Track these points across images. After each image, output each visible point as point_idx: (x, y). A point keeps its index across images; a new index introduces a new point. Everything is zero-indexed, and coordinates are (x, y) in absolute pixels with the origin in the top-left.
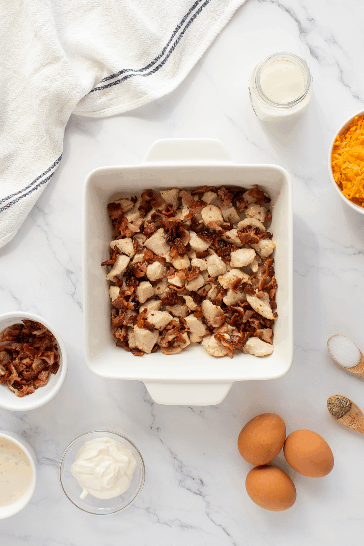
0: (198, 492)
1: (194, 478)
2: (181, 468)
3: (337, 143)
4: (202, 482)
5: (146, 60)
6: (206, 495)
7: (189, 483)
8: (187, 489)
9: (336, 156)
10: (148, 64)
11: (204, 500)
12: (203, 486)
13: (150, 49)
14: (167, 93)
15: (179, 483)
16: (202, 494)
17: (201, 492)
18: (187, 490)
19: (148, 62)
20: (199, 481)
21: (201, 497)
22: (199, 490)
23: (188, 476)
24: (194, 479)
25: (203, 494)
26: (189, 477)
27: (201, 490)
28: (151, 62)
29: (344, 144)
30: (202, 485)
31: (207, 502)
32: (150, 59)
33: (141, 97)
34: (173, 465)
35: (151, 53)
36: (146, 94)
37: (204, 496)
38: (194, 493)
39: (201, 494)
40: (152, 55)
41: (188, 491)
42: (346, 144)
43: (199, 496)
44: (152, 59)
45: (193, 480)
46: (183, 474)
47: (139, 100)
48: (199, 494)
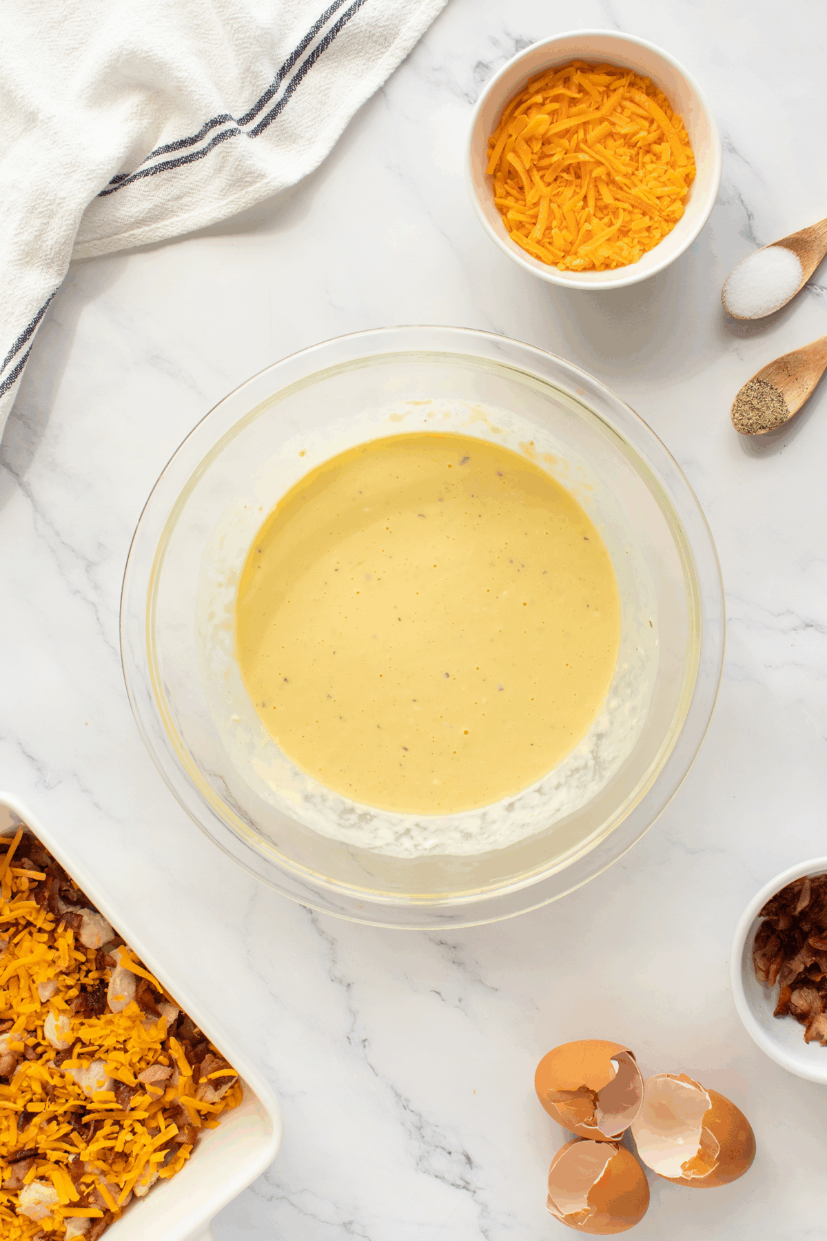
0: (462, 1183)
1: (450, 1150)
2: (420, 1128)
4: (468, 1159)
5: (253, 91)
6: (480, 1189)
7: (439, 1162)
8: (436, 1176)
10: (258, 100)
11: (475, 1201)
12: (471, 1168)
13: (258, 64)
14: (308, 172)
15: (418, 1164)
16: (470, 1187)
17: (469, 1181)
18: (436, 1179)
19: (256, 95)
20: (463, 1158)
21: (470, 1194)
22: (462, 1179)
23: (437, 1147)
24: (450, 1153)
25: (472, 1187)
26: (438, 1150)
27: (468, 1177)
28: (263, 94)
30: (468, 1166)
31: (482, 1204)
32: (261, 87)
33: (251, 183)
34: (403, 1124)
35: (261, 72)
36: (263, 175)
37: (475, 1192)
38: (453, 1185)
39: (467, 1186)
40: (263, 77)
41: (439, 1181)
43: (464, 1191)
44: (265, 86)
45: (448, 1155)
46: (424, 1143)
47: (247, 192)
48: (464, 1187)
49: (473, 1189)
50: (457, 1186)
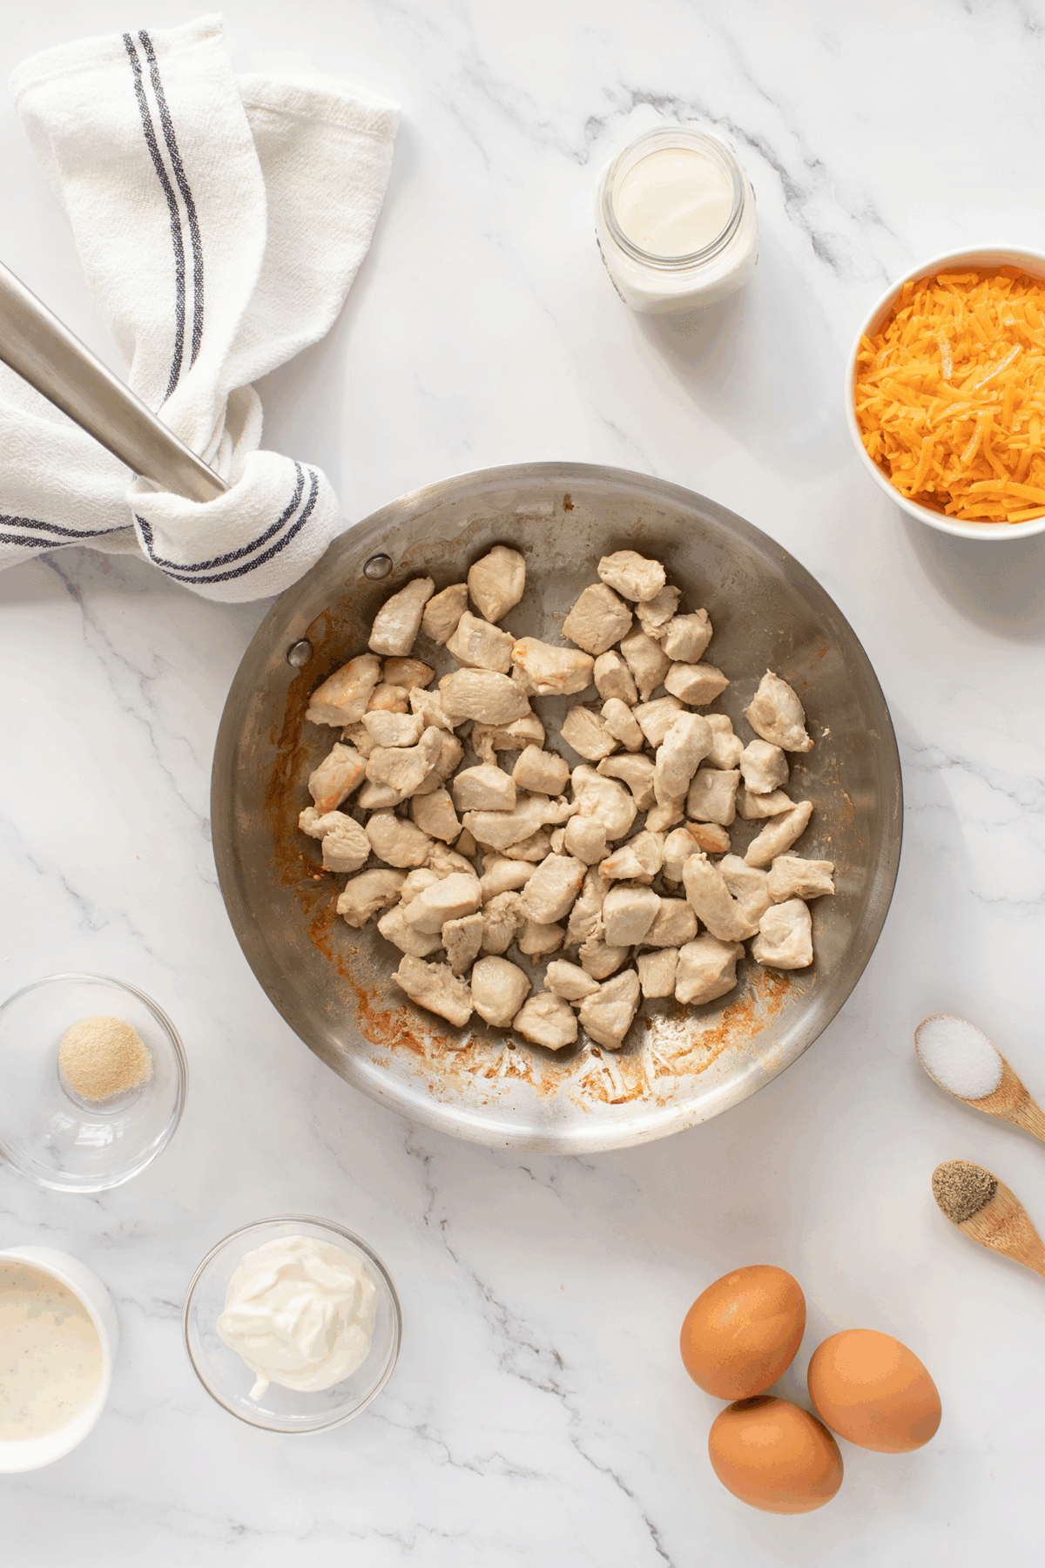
0: (550, 1386)
1: (538, 1348)
2: (504, 1322)
3: (864, 356)
4: (558, 1358)
6: (571, 1392)
7: (525, 1361)
8: (522, 1377)
9: (867, 388)
11: (565, 1406)
12: (562, 1369)
15: (501, 1363)
16: (558, 1390)
17: (558, 1383)
18: (522, 1380)
20: (553, 1357)
21: (559, 1398)
22: (550, 1380)
23: (523, 1344)
24: (537, 1351)
25: (562, 1390)
26: (524, 1347)
27: (558, 1379)
29: (883, 354)
30: (558, 1366)
31: (573, 1410)
34: (485, 1317)
37: (565, 1396)
38: (540, 1387)
39: (556, 1389)
41: (525, 1382)
42: (889, 357)
43: (553, 1394)
45: (535, 1353)
46: (508, 1339)
48: (553, 1390)
49: (562, 1393)
50: (546, 1389)
